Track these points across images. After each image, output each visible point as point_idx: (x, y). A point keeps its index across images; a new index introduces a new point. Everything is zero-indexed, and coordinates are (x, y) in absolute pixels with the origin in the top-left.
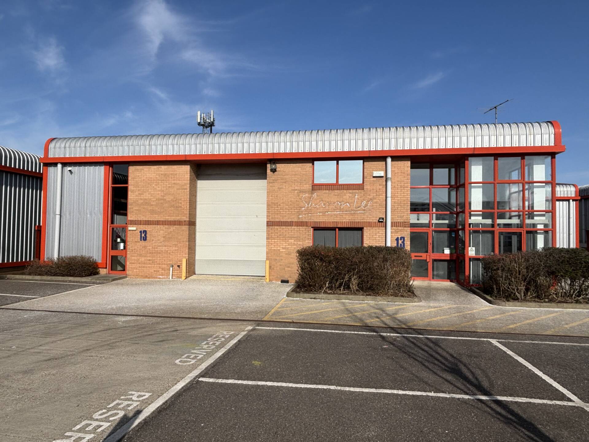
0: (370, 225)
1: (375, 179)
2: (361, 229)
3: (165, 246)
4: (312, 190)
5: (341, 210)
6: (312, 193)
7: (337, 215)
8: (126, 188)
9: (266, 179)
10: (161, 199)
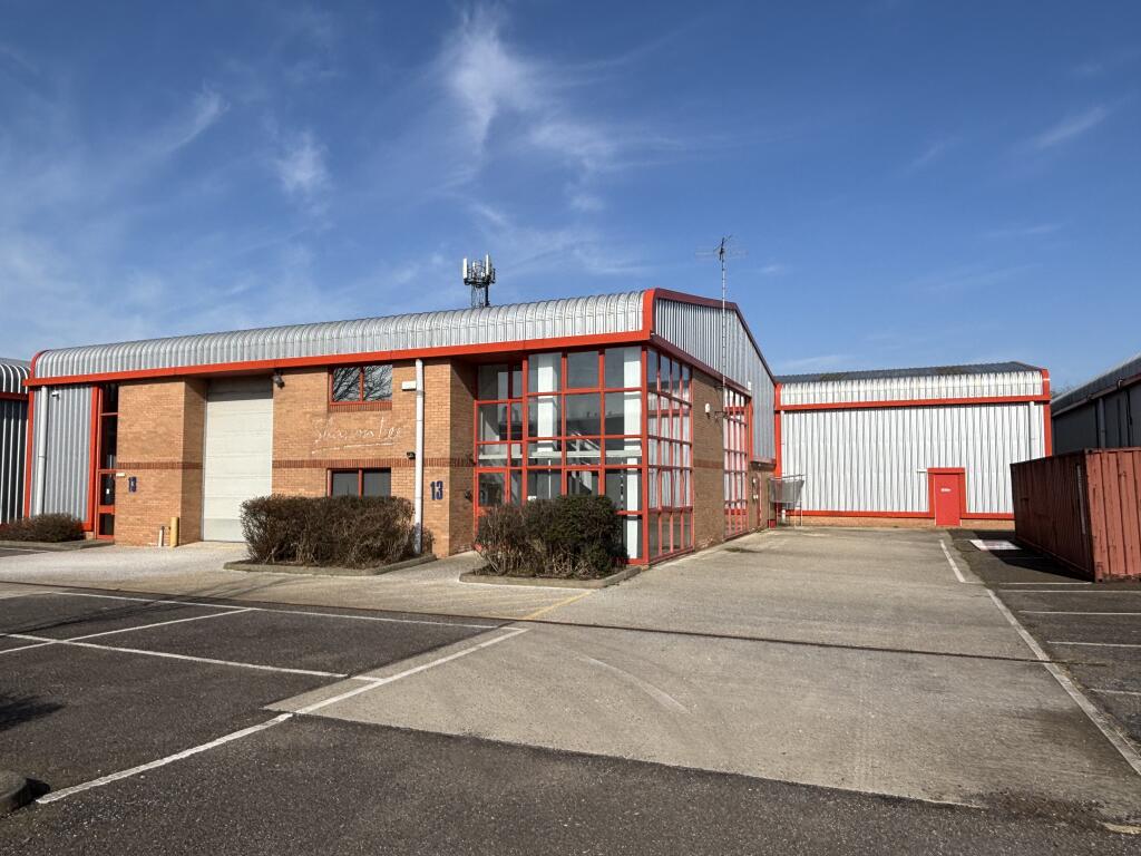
0: (398, 463)
1: (405, 393)
2: (388, 470)
3: (157, 499)
4: (329, 411)
5: (363, 441)
6: (328, 417)
7: (357, 449)
8: (116, 417)
9: (271, 397)
10: (152, 432)
